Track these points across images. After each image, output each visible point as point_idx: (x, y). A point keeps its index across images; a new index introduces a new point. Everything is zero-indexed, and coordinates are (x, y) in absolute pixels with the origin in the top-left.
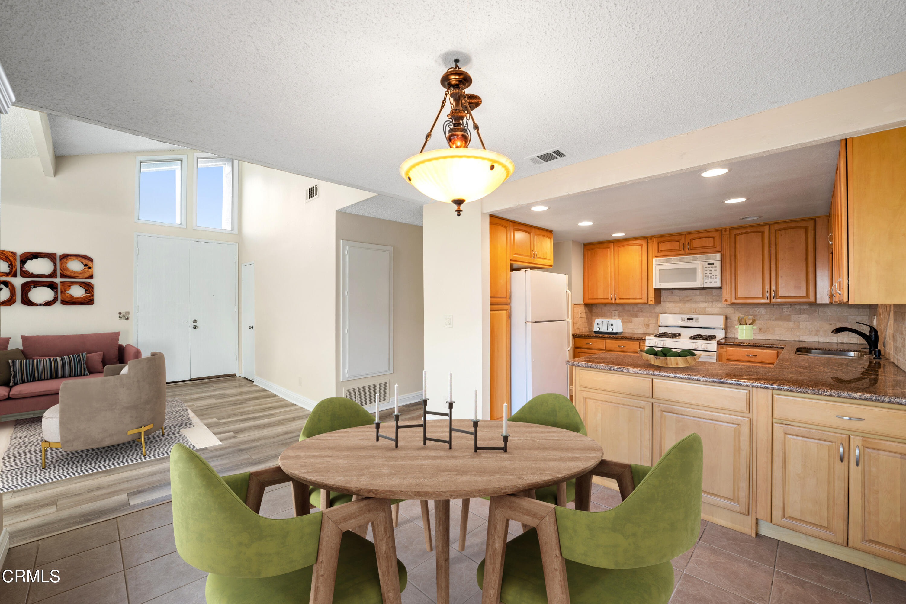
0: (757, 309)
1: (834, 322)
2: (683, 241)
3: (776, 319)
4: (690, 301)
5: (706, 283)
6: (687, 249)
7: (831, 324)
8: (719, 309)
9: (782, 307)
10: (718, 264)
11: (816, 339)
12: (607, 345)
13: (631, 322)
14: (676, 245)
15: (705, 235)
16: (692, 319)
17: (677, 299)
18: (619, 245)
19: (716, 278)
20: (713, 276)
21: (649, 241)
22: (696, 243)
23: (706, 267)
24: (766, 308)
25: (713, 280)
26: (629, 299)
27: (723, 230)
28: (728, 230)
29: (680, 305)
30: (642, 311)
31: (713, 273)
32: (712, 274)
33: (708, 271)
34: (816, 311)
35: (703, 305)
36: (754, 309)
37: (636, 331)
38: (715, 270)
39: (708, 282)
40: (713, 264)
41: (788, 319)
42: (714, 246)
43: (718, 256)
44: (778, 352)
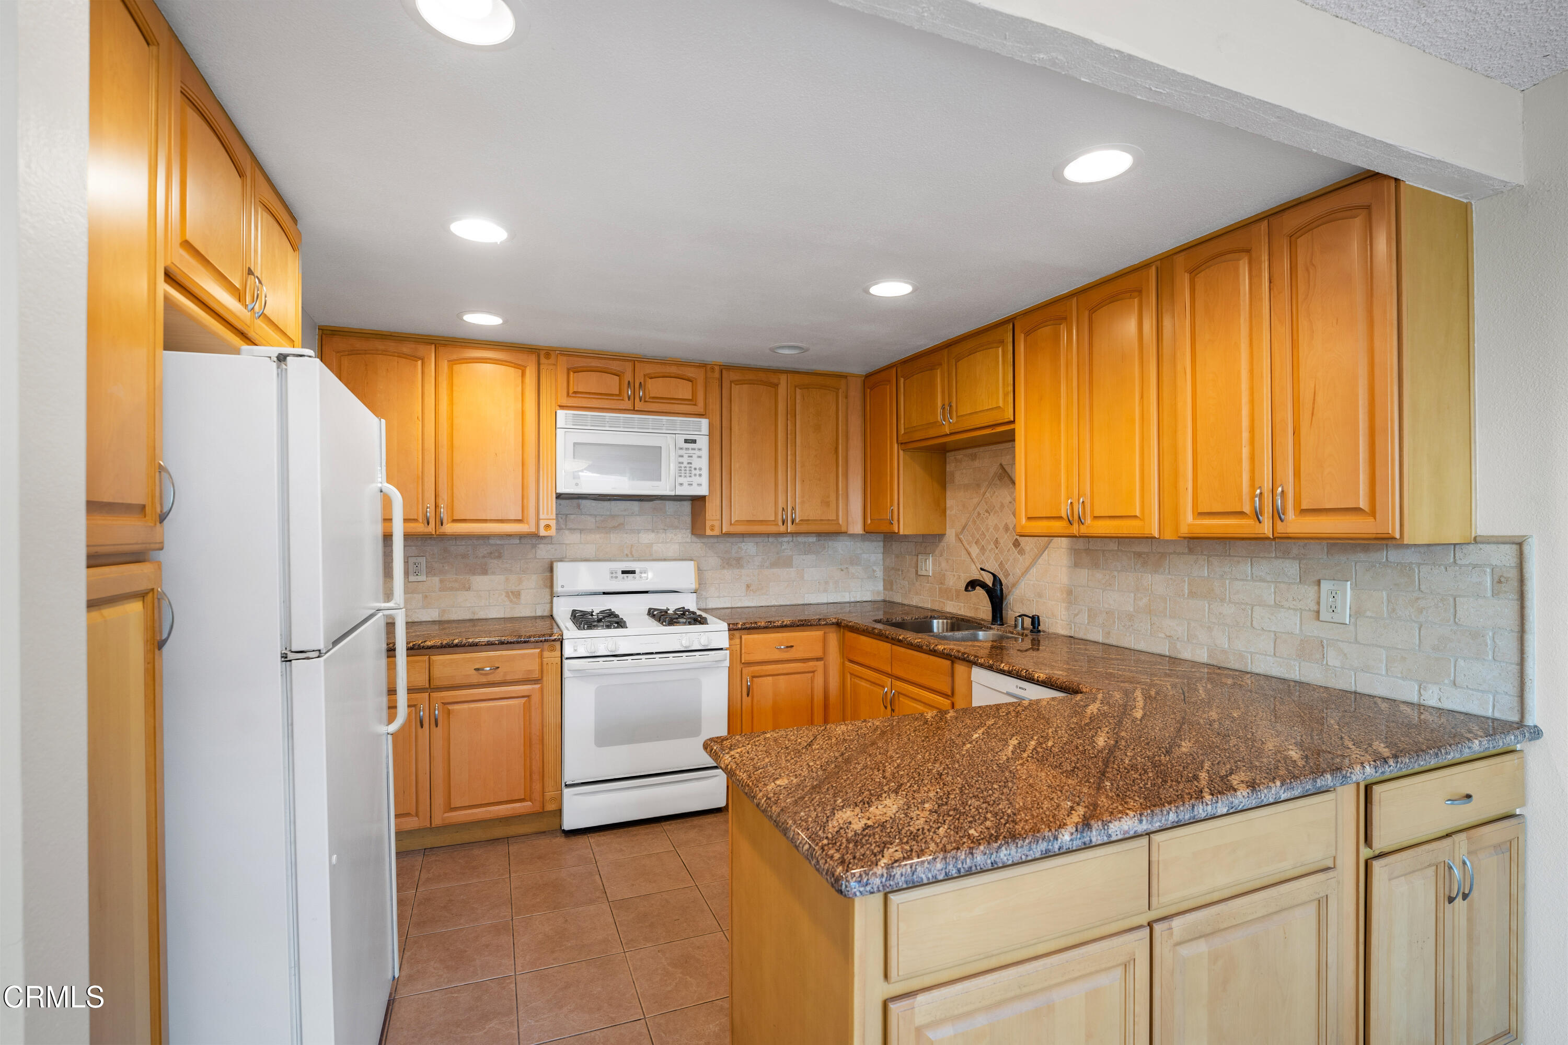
0: (743, 545)
1: (846, 566)
2: (628, 376)
3: (774, 565)
4: (619, 527)
5: (681, 484)
6: (637, 400)
7: (842, 570)
8: (677, 546)
9: (780, 539)
10: (703, 442)
11: (823, 598)
12: (438, 672)
13: (469, 589)
14: (612, 384)
15: (673, 370)
16: (633, 572)
17: (590, 522)
18: (455, 357)
19: (700, 475)
20: (695, 469)
21: (543, 360)
22: (656, 387)
23: (681, 449)
24: (757, 543)
25: (696, 480)
26: (485, 521)
27: (709, 367)
28: (717, 369)
29: (597, 537)
30: (500, 557)
31: (696, 463)
32: (693, 466)
33: (685, 456)
34: (825, 548)
35: (646, 538)
36: (739, 545)
37: (482, 615)
38: (700, 457)
39: (686, 484)
40: (694, 441)
41: (788, 563)
42: (692, 401)
43: (704, 423)
44: (825, 633)
